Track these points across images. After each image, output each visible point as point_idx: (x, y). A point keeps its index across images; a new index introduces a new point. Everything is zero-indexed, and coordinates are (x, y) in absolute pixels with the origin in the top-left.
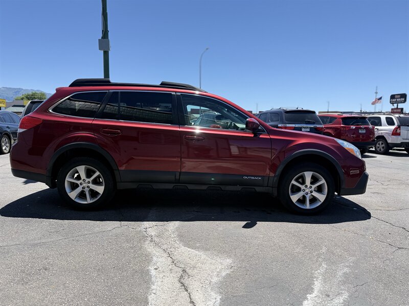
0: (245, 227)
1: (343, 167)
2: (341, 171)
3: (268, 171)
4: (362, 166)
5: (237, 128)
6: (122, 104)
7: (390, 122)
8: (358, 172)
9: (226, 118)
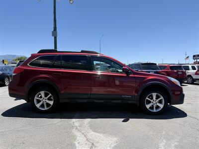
0: (123, 121)
1: (172, 91)
2: (171, 93)
3: (134, 93)
4: (181, 90)
5: (118, 72)
6: (63, 61)
7: (194, 68)
8: (179, 93)
9: (113, 67)
